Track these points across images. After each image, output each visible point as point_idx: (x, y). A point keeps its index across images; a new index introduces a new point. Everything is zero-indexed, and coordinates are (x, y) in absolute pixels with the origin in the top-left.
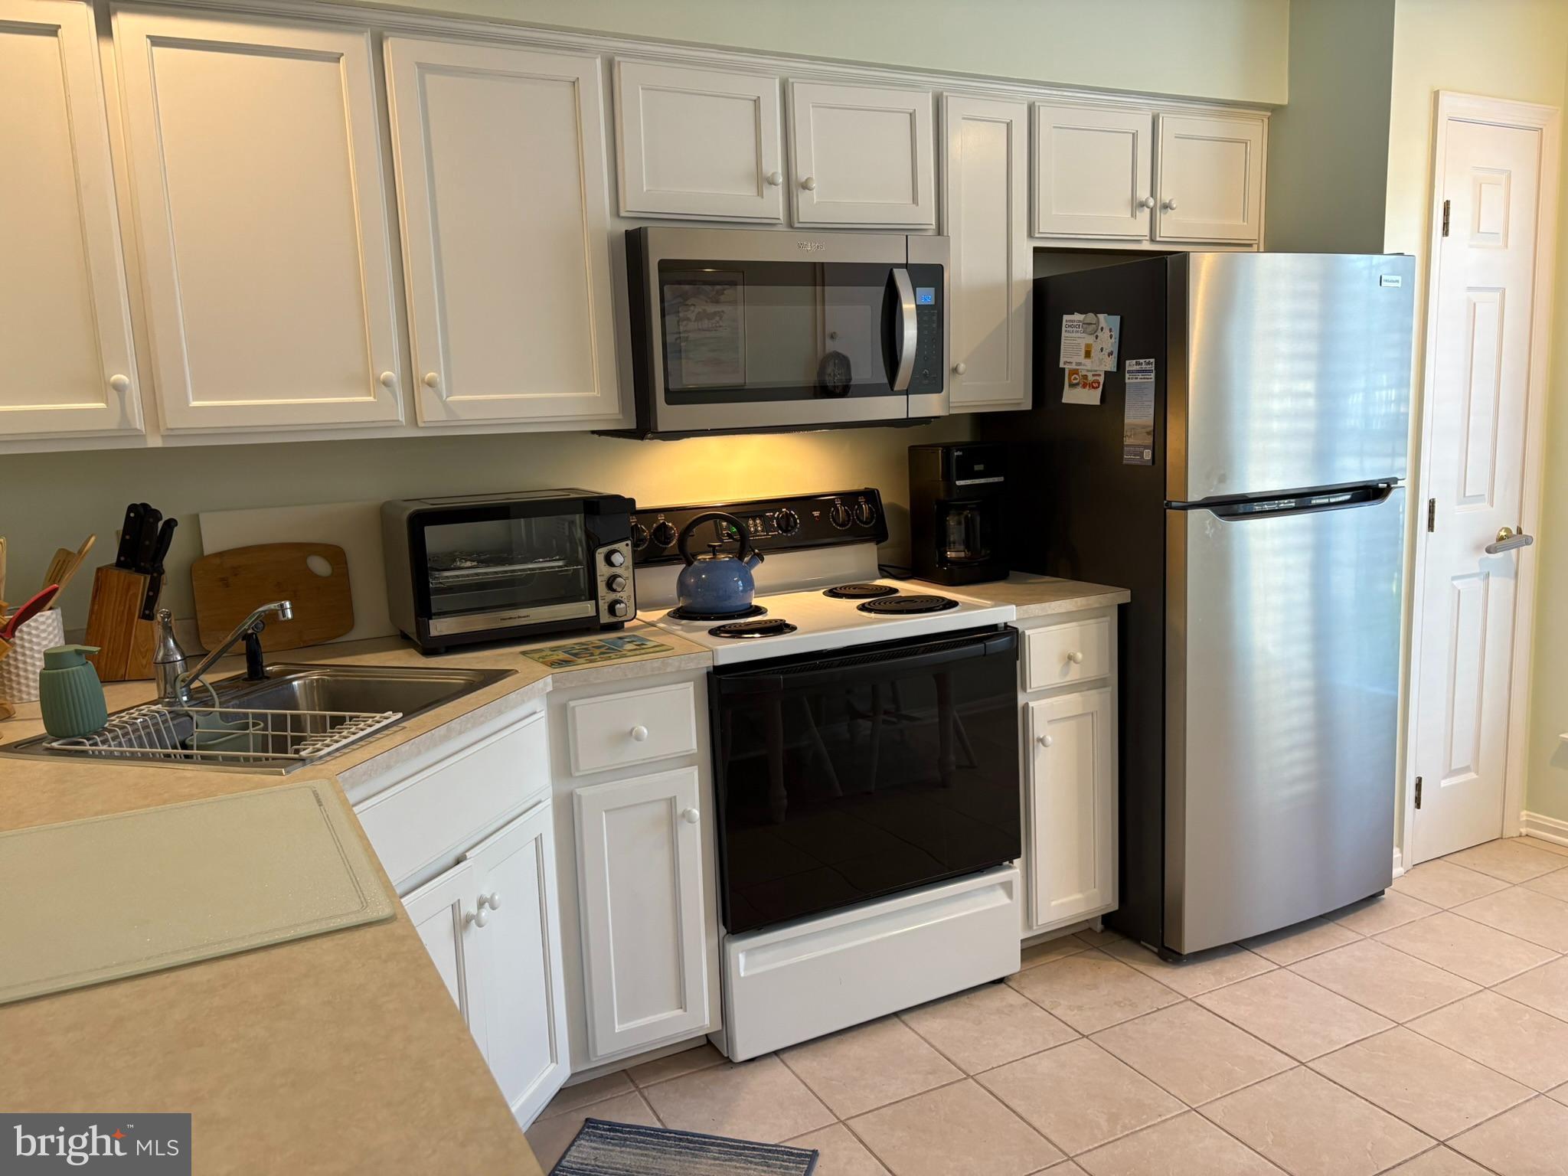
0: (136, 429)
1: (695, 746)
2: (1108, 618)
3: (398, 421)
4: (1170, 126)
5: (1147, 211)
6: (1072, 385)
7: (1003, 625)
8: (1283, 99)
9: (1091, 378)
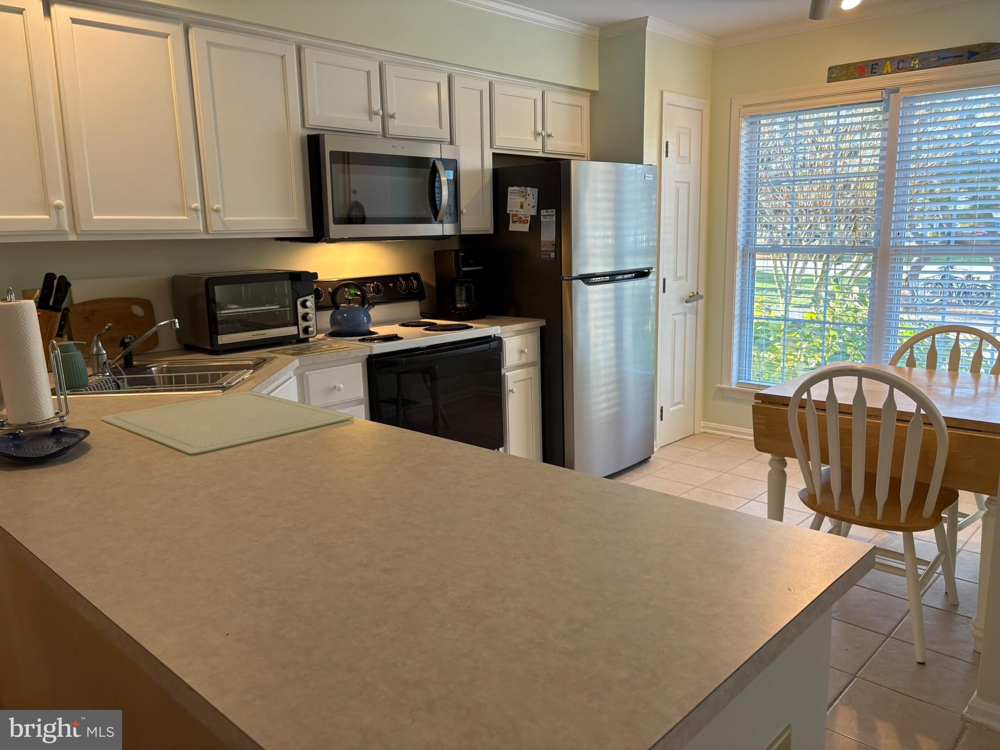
0: (65, 231)
1: (363, 395)
2: (536, 333)
3: (200, 230)
4: (549, 96)
5: (541, 137)
6: (514, 222)
7: (493, 336)
8: (596, 88)
9: (523, 218)
